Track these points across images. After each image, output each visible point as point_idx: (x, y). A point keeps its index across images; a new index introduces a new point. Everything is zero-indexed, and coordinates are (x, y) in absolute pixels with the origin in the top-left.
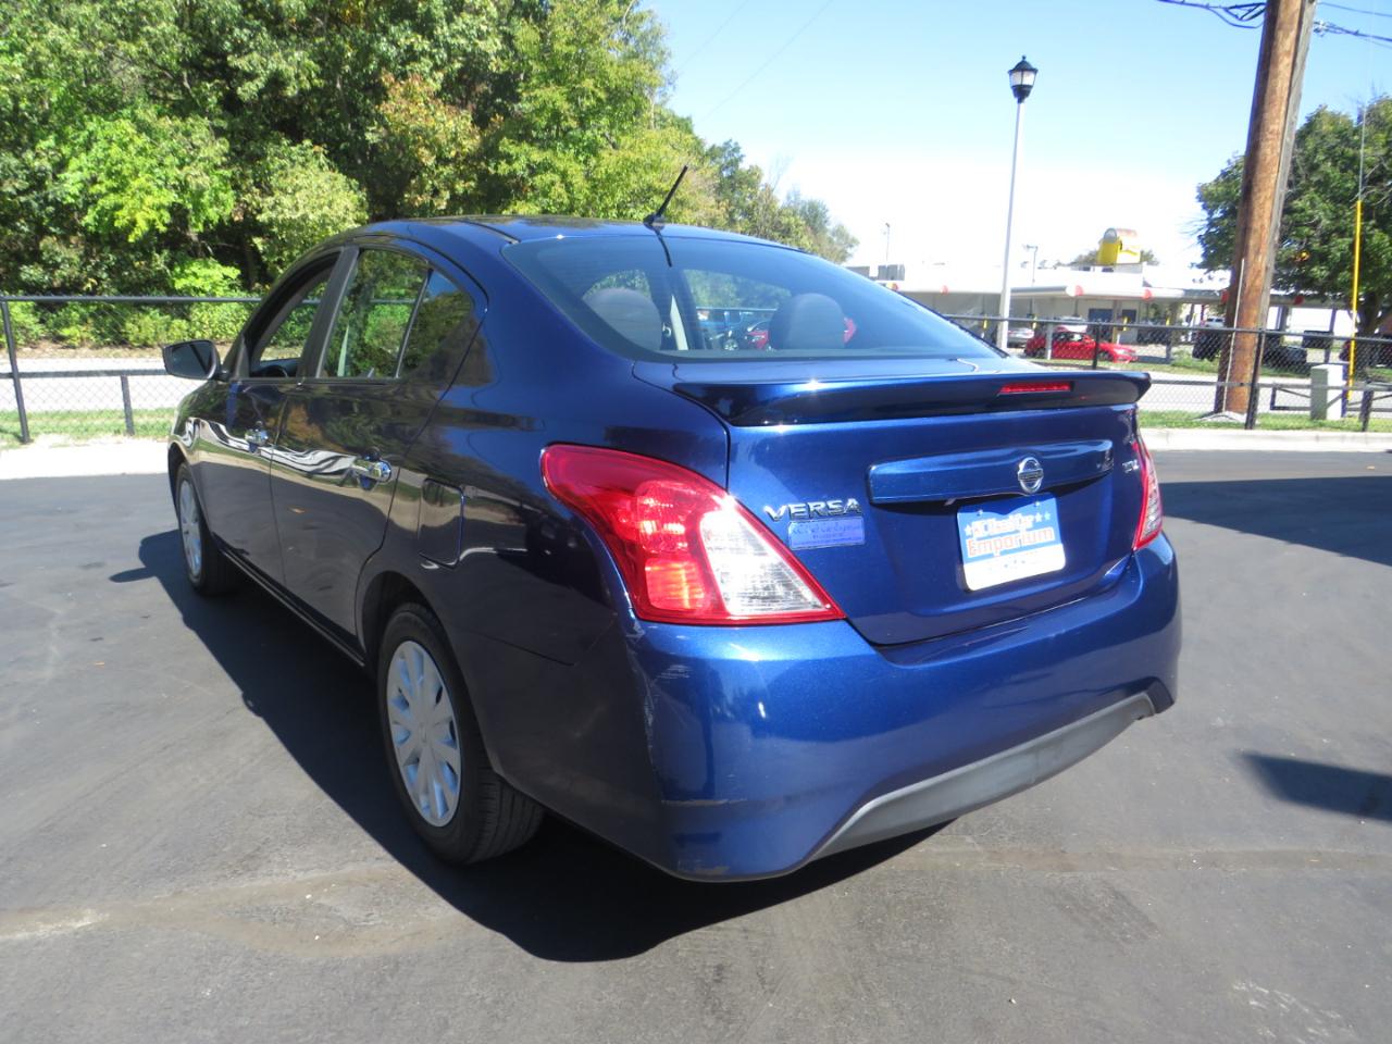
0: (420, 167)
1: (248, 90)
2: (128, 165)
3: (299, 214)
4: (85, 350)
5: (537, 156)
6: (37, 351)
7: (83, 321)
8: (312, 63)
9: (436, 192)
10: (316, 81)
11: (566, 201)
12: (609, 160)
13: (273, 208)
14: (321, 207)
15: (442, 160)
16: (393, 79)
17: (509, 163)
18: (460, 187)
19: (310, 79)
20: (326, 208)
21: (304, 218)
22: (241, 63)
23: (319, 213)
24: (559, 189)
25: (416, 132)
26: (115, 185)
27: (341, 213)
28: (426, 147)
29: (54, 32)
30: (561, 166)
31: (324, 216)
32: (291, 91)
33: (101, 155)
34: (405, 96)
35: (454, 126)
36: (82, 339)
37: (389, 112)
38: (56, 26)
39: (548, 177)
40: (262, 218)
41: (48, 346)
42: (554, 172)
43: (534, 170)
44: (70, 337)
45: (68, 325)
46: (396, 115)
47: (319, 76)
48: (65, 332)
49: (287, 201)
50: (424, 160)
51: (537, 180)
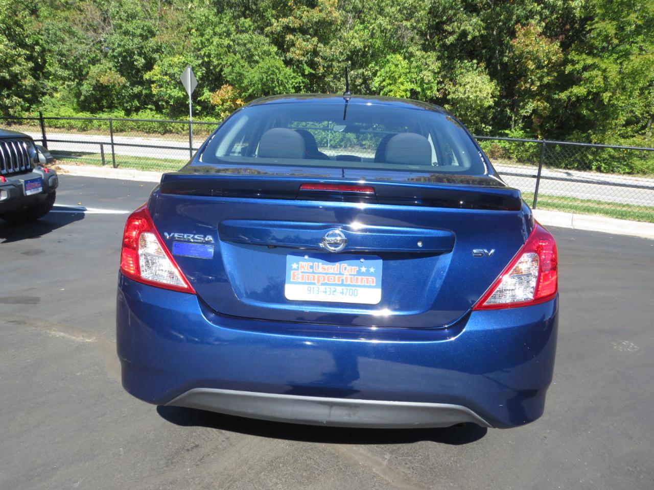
0: (527, 69)
1: (450, 40)
2: (397, 73)
3: (466, 95)
4: (369, 150)
5: (590, 61)
6: (353, 149)
7: (371, 139)
8: (482, 23)
9: (533, 83)
10: (482, 32)
11: (602, 85)
12: (636, 61)
13: (454, 93)
14: (476, 92)
15: (539, 66)
16: (520, 27)
17: (573, 65)
18: (546, 80)
19: (479, 31)
20: (478, 92)
21: (468, 98)
22: (449, 28)
23: (475, 95)
24: (600, 79)
25: (528, 53)
26: (391, 82)
27: (485, 95)
28: (532, 60)
29: (381, 20)
30: (603, 66)
31: (477, 96)
32: (469, 38)
33: (388, 70)
34: (525, 35)
35: (548, 49)
36: (369, 146)
37: (515, 43)
38: (381, 17)
39: (595, 72)
40: (449, 97)
41: (357, 148)
42: (599, 70)
43: (586, 68)
44: (365, 145)
45: (365, 140)
46: (518, 45)
47: (484, 29)
48: (364, 143)
49: (461, 89)
50: (529, 67)
51: (586, 75)
